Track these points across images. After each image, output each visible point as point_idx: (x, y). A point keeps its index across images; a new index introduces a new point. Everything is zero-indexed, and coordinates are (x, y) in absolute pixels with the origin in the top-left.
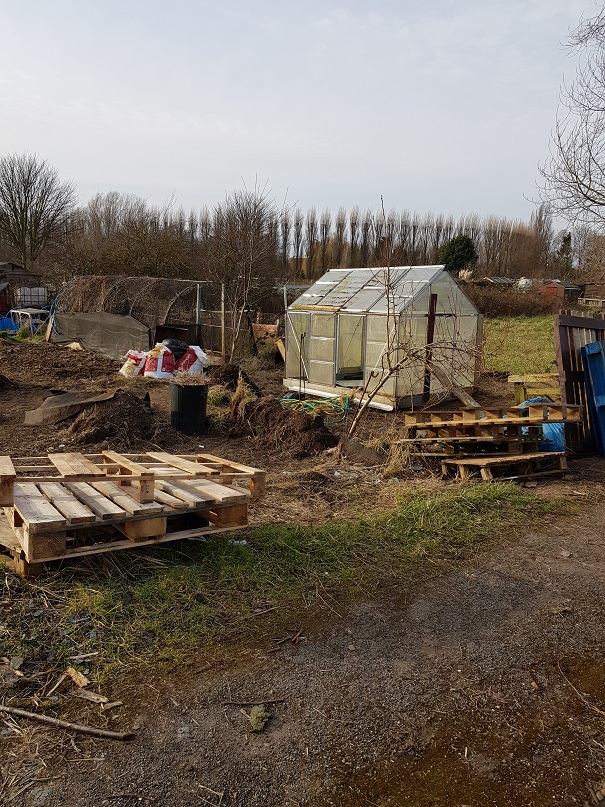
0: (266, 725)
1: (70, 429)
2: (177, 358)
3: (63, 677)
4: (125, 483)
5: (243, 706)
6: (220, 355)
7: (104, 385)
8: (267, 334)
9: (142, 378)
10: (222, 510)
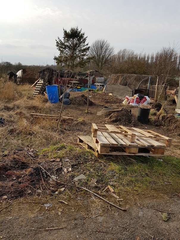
0: (168, 220)
1: (109, 118)
2: (141, 99)
3: (107, 188)
4: (126, 136)
5: (160, 211)
6: (154, 100)
7: (118, 106)
8: (171, 94)
9: (129, 105)
10: (156, 149)
